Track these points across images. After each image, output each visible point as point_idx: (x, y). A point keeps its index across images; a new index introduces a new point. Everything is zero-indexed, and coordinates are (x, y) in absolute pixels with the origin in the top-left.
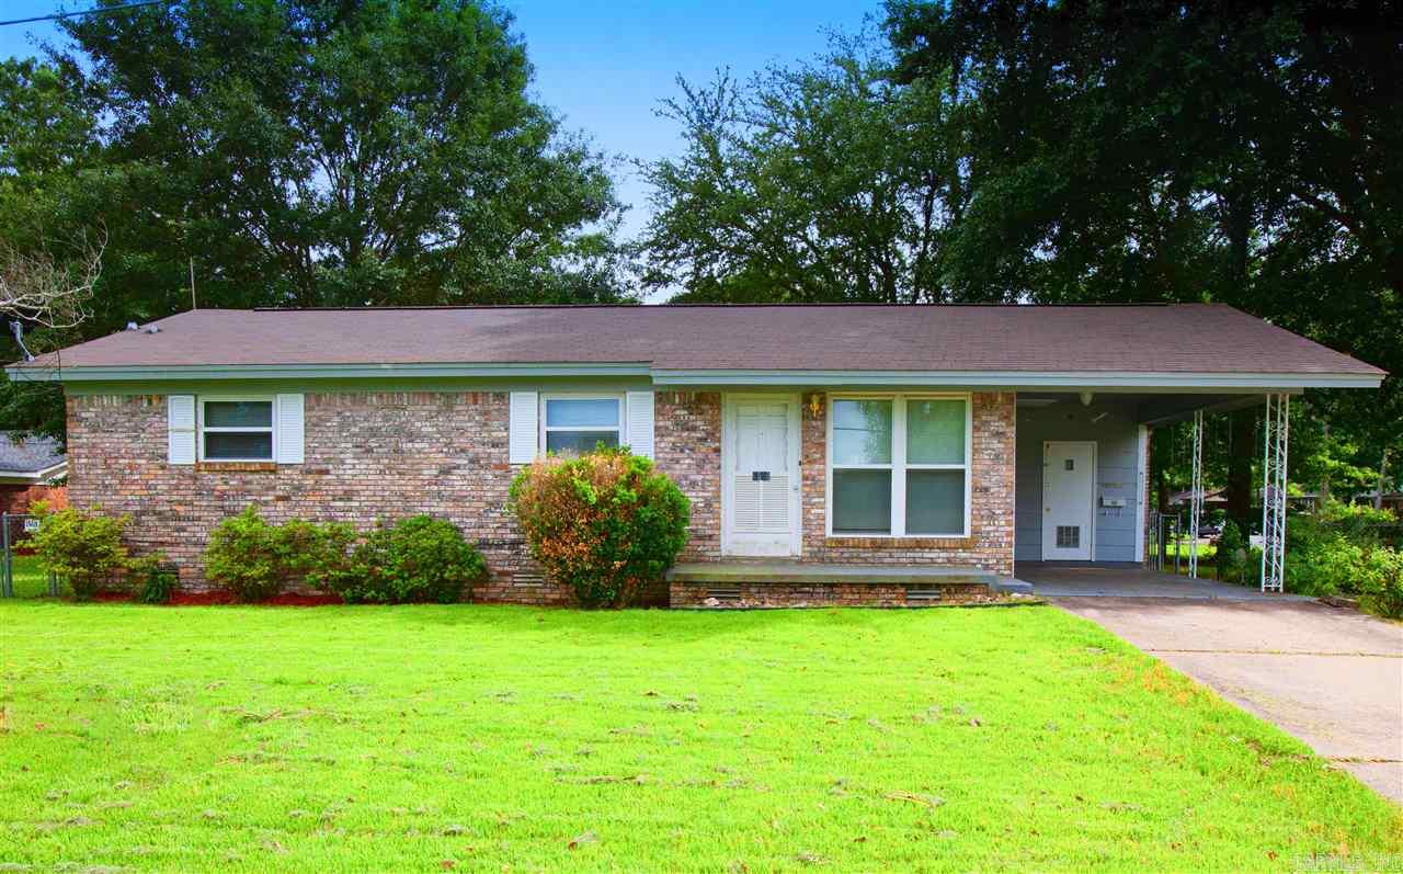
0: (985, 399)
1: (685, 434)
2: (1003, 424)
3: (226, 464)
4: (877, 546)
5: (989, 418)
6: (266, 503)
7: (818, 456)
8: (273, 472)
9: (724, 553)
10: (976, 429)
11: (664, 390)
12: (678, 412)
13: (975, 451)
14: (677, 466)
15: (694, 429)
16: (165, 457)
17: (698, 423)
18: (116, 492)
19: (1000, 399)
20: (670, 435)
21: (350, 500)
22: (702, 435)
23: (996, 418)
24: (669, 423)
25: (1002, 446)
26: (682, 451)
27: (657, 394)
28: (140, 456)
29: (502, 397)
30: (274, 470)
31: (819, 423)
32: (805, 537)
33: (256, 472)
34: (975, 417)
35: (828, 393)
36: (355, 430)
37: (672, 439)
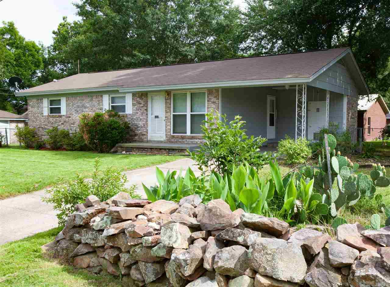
0: (211, 91)
1: (139, 105)
2: (215, 99)
3: (53, 115)
4: (183, 138)
5: (211, 97)
6: (60, 125)
7: (168, 111)
8: (61, 117)
9: (149, 139)
10: (208, 101)
11: (134, 93)
12: (138, 99)
13: (208, 108)
14: (137, 114)
15: (141, 104)
16: (43, 114)
17: (142, 102)
18: (35, 122)
19: (214, 91)
20: (136, 106)
21: (74, 124)
22: (142, 105)
23: (213, 97)
24: (135, 102)
25: (215, 106)
26: (138, 110)
27: (133, 94)
28: (39, 114)
29: (102, 96)
30: (61, 116)
31: (169, 101)
32: (166, 135)
33: (58, 117)
34: (208, 97)
35: (172, 92)
36: (75, 106)
37: (136, 107)
